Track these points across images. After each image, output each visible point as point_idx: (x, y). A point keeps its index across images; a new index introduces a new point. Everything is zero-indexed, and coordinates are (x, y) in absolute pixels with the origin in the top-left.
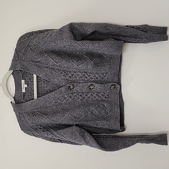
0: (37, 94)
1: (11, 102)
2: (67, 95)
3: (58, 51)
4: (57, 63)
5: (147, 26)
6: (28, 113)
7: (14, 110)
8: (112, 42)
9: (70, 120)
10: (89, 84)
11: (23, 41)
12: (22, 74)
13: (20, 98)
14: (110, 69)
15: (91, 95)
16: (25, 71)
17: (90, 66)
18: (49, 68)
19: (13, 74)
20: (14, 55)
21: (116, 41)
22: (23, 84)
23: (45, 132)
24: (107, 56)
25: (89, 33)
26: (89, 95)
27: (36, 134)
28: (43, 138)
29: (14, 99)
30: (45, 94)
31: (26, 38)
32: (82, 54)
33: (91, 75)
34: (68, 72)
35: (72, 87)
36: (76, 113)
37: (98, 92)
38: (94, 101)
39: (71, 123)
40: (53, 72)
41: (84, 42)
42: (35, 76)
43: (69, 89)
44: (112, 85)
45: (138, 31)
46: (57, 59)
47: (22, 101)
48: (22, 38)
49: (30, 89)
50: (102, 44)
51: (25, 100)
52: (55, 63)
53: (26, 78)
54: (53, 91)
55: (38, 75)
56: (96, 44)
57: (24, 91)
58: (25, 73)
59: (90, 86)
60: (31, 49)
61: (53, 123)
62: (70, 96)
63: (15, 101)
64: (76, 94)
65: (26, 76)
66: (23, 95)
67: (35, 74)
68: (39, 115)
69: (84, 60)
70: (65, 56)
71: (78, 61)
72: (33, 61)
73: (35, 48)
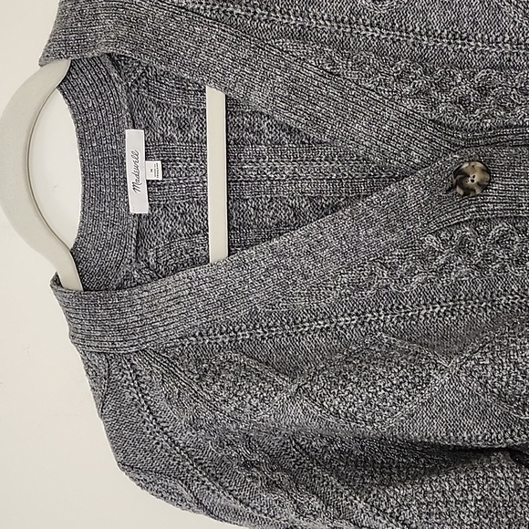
0: (230, 228)
1: (56, 281)
2: (436, 234)
6: (168, 360)
7: (73, 337)
9: (466, 412)
12: (128, 90)
13: (114, 255)
18: (317, 42)
19: (66, 86)
22: (136, 155)
23: (280, 495)
27: (224, 500)
29: (77, 264)
30: (279, 229)
34: (453, 64)
35: (476, 177)
36: (516, 363)
40: (341, 69)
42: (215, 102)
43: (453, 187)
47: (128, 276)
49: (179, 194)
51: (148, 266)
53: (156, 119)
54: (335, 208)
55: (240, 91)
57: (139, 203)
58: (150, 82)
61: (342, 428)
62: (463, 240)
63: (82, 277)
64: (502, 226)
65: (158, 105)
66: (137, 236)
67: (218, 84)
68: (244, 373)
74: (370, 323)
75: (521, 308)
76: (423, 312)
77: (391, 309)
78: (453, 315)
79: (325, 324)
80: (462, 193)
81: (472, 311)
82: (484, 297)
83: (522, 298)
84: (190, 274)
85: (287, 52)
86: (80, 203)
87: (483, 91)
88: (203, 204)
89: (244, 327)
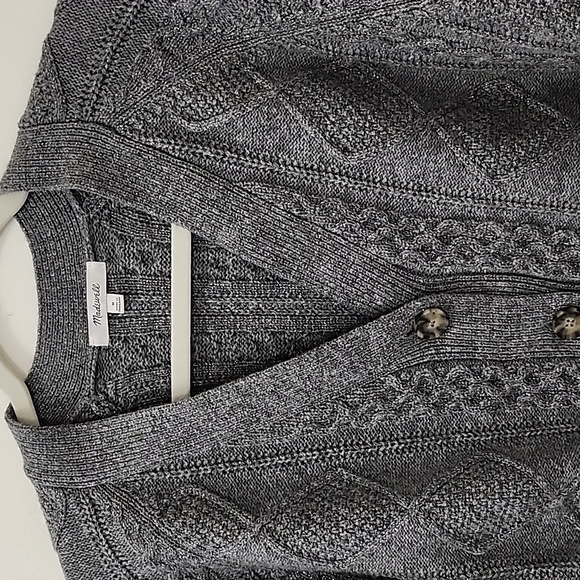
0: (193, 361)
1: (11, 414)
2: (397, 374)
3: (355, 65)
4: (345, 150)
6: (128, 494)
7: (29, 471)
9: (423, 551)
10: (557, 301)
12: (90, 221)
13: (71, 386)
15: (564, 376)
16: (112, 197)
18: (286, 186)
19: (23, 216)
20: (38, 84)
22: (97, 288)
26: (549, 379)
29: (32, 394)
32: (516, 93)
34: (417, 213)
36: (472, 506)
40: (308, 214)
42: (180, 240)
43: (413, 331)
46: (349, 122)
47: (87, 408)
49: (140, 327)
51: (107, 398)
52: (333, 152)
53: (119, 251)
55: (206, 232)
57: (99, 336)
58: (112, 214)
59: (562, 318)
60: (160, 41)
61: (304, 566)
62: (422, 381)
63: (37, 408)
64: (459, 368)
65: (121, 237)
66: (96, 368)
67: (185, 222)
68: (206, 511)
69: (541, 133)
70: (399, 102)
71: (495, 140)
72: (173, 134)
73: (192, 40)
74: (330, 458)
75: (475, 446)
76: (382, 449)
77: (351, 445)
78: (410, 452)
79: (286, 459)
80: (422, 337)
81: (428, 447)
82: (440, 434)
83: (476, 436)
84: (154, 412)
85: (256, 195)
86: (37, 334)
87: (445, 240)
88: (166, 337)
89: (206, 462)
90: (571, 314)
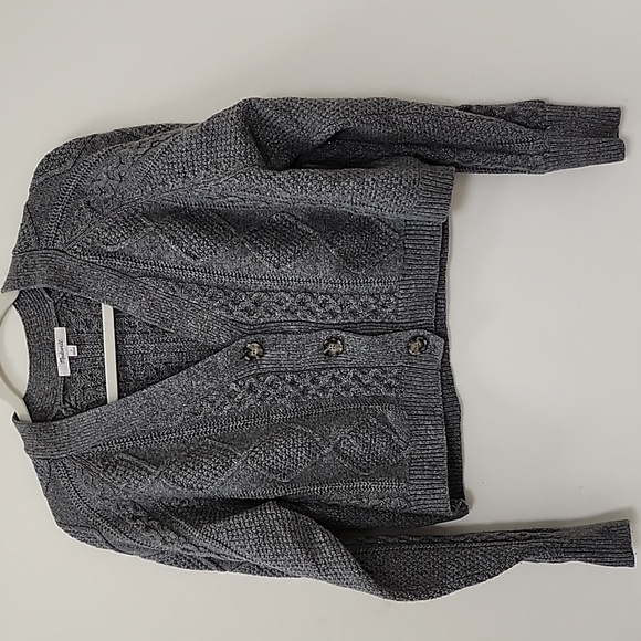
0: (119, 382)
1: (15, 417)
2: (236, 382)
3: (199, 209)
4: (195, 257)
5: (542, 107)
6: (85, 461)
7: (27, 450)
8: (412, 171)
9: (252, 480)
10: (324, 336)
11: (57, 171)
12: (55, 304)
13: (50, 400)
14: (404, 275)
15: (333, 378)
16: (65, 290)
17: (325, 269)
18: (165, 278)
19: (17, 304)
20: (22, 230)
21: (427, 168)
22: (61, 342)
23: (153, 533)
24: (389, 226)
25: (318, 138)
26: (324, 380)
27: (121, 539)
28: (147, 554)
29: (29, 410)
30: (149, 382)
31: (70, 163)
32: (291, 219)
33: (331, 301)
34: (240, 290)
35: (256, 351)
36: (277, 453)
37: (359, 369)
38: (344, 401)
39: (256, 492)
40: (178, 293)
41: (302, 173)
42: (107, 312)
43: (243, 357)
44: (414, 339)
45: (509, 125)
46: (195, 242)
47: (59, 412)
48: (51, 161)
49: (88, 363)
50: (373, 180)
51: (71, 406)
52: (188, 259)
53: (73, 321)
54: (181, 369)
55: (121, 307)
56: (349, 183)
57: (64, 370)
58: (67, 299)
59: (327, 344)
60: (89, 203)
61: (186, 493)
62: (251, 385)
63: (30, 414)
64: (272, 377)
65: (73, 313)
66: (64, 389)
67: (108, 302)
68: (130, 466)
69: (303, 242)
70: (224, 229)
71: (277, 247)
72: (99, 253)
73: (106, 202)
74: (201, 433)
76: (231, 426)
77: (213, 425)
78: (247, 427)
79: (176, 435)
80: (248, 360)
81: (258, 424)
82: (264, 416)
83: (285, 415)
84: (96, 411)
86: (28, 370)
87: (257, 304)
88: (102, 369)
89: (129, 439)
90: (332, 342)
